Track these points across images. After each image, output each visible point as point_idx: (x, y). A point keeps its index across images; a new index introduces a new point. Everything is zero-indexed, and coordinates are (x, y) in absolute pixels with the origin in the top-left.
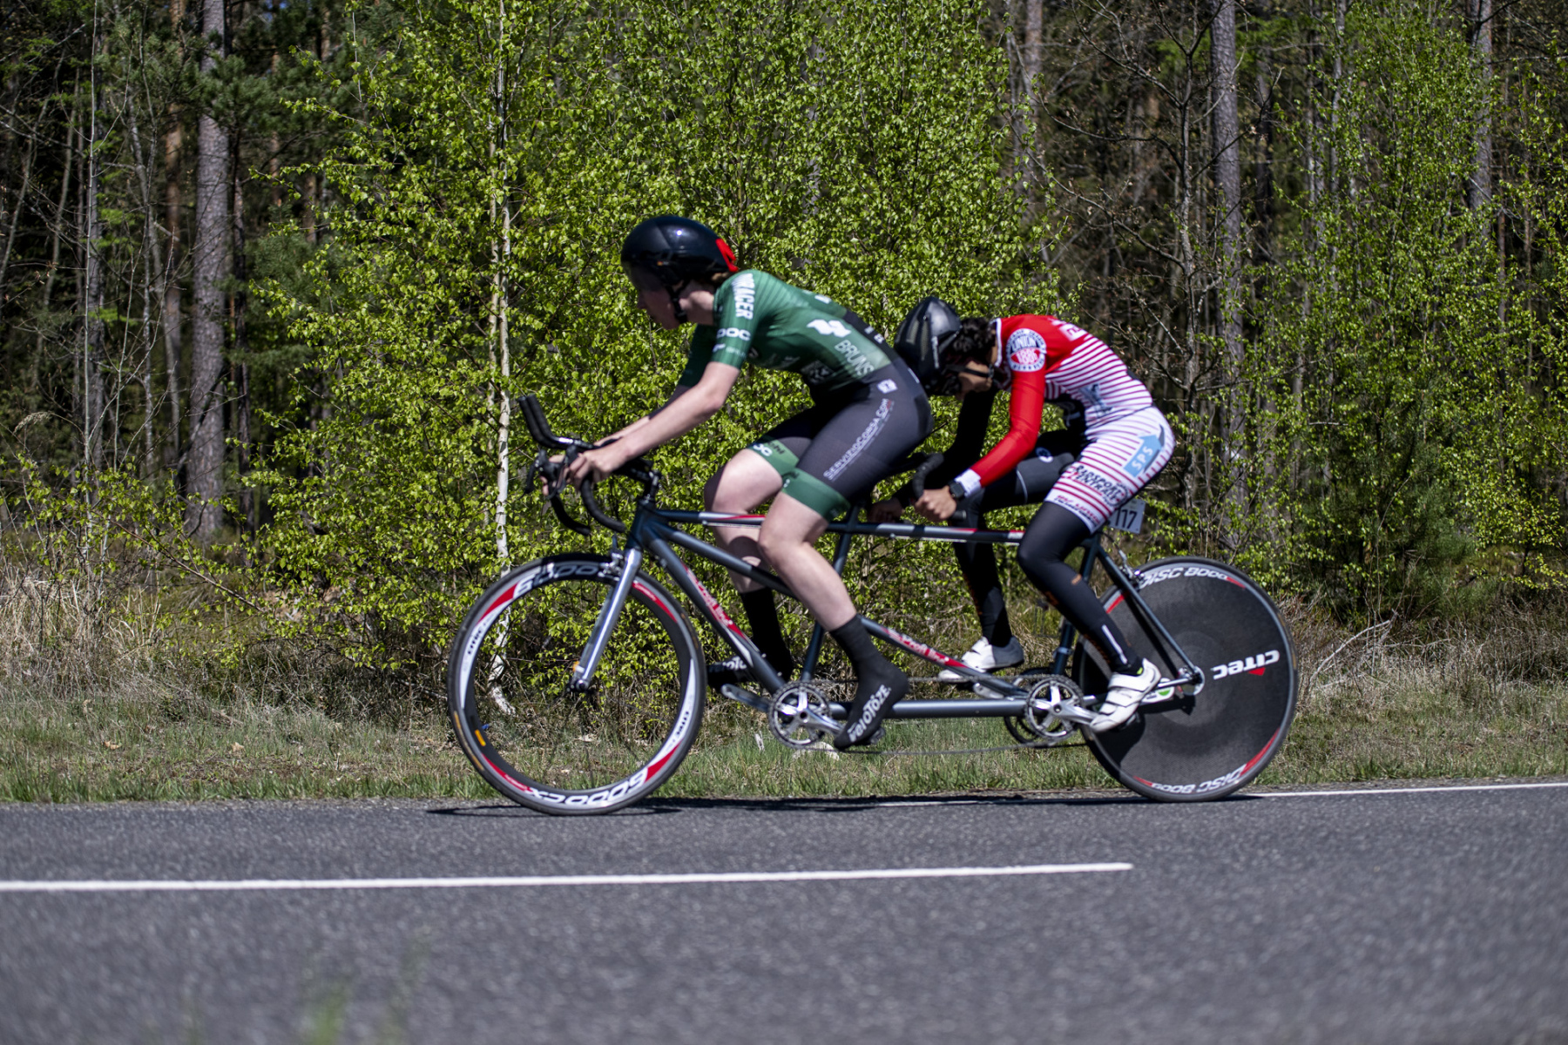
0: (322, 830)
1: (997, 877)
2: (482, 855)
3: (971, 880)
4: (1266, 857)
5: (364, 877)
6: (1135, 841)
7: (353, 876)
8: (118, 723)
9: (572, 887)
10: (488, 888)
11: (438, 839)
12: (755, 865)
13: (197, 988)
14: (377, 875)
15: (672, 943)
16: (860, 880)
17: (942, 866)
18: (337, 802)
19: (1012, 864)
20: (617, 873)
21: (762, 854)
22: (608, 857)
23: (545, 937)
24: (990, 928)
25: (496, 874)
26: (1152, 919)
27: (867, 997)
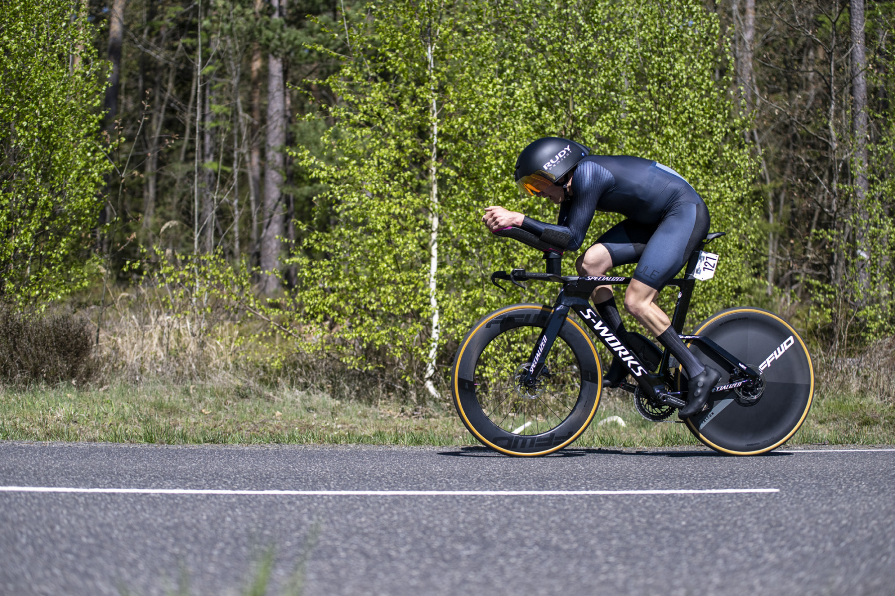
0: (318, 462)
1: (700, 495)
2: (406, 478)
3: (685, 497)
4: (858, 486)
5: (335, 489)
6: (784, 476)
7: (329, 489)
8: (210, 399)
9: (454, 497)
10: (405, 496)
11: (383, 468)
12: (563, 486)
13: (222, 550)
14: (343, 489)
15: (503, 530)
16: (621, 495)
17: (670, 488)
18: (330, 446)
19: (710, 489)
20: (481, 489)
21: (568, 480)
22: (479, 480)
23: (431, 525)
24: (689, 524)
25: (412, 489)
26: (783, 521)
27: (607, 562)
